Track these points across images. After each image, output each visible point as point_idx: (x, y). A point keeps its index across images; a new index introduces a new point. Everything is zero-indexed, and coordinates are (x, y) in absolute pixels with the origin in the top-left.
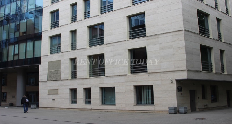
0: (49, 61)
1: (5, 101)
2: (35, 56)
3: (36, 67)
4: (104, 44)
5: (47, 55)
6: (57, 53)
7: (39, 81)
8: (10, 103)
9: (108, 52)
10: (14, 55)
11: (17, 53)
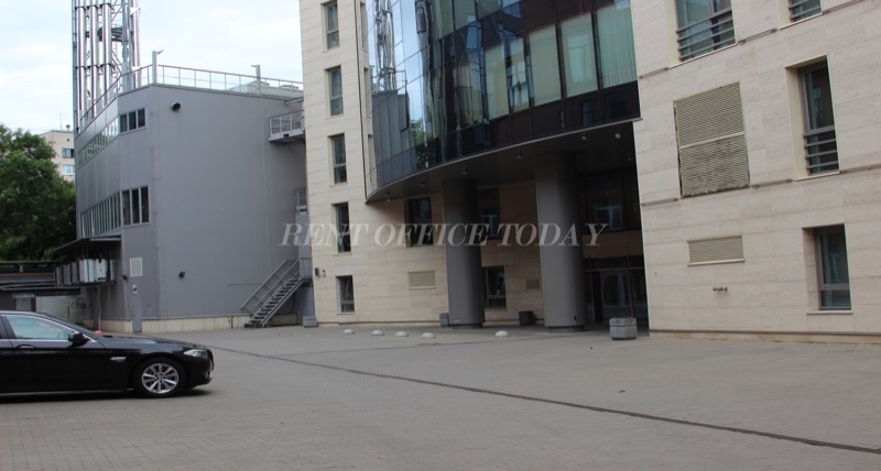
0: (677, 98)
1: (500, 303)
2: (609, 83)
3: (618, 136)
5: (666, 69)
6: (715, 48)
7: (641, 201)
8: (521, 313)
10: (512, 88)
11: (522, 79)
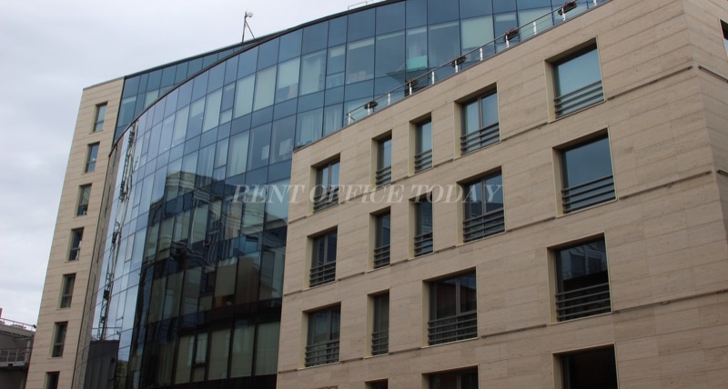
2: (259, 373)
4: (476, 335)
5: (296, 370)
6: (327, 362)
9: (489, 363)
11: (204, 360)
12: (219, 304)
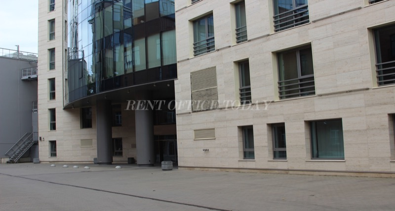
0: (192, 71)
1: (120, 154)
2: (166, 63)
3: (168, 85)
4: (308, 21)
5: (188, 59)
6: (208, 52)
7: (176, 113)
8: (129, 158)
9: (319, 40)
12: (136, 23)
